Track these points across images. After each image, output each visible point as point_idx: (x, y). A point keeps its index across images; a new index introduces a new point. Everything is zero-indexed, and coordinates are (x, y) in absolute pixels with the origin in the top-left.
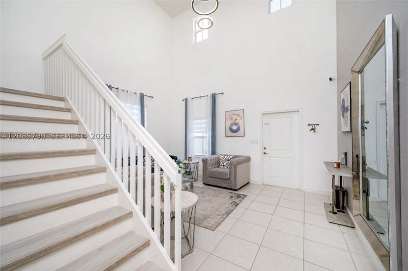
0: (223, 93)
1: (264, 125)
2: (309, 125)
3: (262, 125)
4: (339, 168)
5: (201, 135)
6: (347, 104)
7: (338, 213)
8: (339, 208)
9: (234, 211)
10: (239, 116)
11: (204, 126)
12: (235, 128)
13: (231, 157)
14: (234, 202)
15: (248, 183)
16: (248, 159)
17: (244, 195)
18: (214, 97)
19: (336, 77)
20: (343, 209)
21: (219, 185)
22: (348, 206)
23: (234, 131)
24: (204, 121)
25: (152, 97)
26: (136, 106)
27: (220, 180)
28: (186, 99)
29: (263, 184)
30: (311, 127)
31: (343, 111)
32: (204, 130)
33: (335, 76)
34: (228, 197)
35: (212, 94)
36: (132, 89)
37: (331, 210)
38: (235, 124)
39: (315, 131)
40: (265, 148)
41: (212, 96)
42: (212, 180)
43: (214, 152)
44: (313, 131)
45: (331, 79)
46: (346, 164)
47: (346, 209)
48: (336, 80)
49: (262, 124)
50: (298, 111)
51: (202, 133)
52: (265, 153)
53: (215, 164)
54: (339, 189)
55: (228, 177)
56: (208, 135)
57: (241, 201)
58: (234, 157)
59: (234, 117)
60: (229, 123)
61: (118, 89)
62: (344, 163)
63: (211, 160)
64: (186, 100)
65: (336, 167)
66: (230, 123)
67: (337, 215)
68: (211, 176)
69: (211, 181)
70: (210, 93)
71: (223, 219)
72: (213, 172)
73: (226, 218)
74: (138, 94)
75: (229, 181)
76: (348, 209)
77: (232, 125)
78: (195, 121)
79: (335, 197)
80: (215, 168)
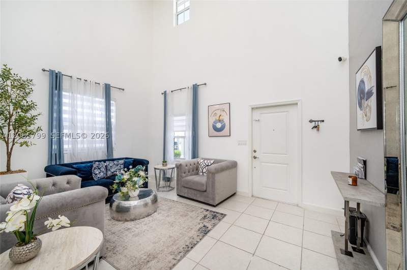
0: (205, 84)
1: (254, 122)
2: (311, 121)
3: (252, 122)
4: (356, 185)
5: (182, 134)
6: (371, 84)
7: (354, 253)
8: (355, 244)
9: (198, 245)
10: (223, 111)
11: (184, 123)
12: (219, 125)
13: (212, 162)
14: (204, 226)
15: (234, 194)
16: (234, 165)
17: (222, 214)
18: (195, 88)
19: (348, 57)
20: (361, 245)
21: (195, 198)
22: (368, 241)
23: (218, 129)
24: (184, 118)
25: (123, 90)
26: (101, 100)
27: (196, 192)
28: (165, 92)
29: (252, 196)
30: (313, 124)
31: (361, 98)
32: (184, 129)
33: (345, 55)
34: (199, 218)
35: (194, 85)
36: (92, 78)
37: (344, 248)
38: (220, 121)
39: (318, 130)
40: (255, 151)
41: (194, 88)
42: (186, 190)
43: (195, 154)
44: (315, 129)
45: (340, 59)
46: (366, 178)
47: (366, 246)
48: (348, 61)
49: (252, 120)
50: (297, 104)
51: (184, 132)
52: (255, 158)
53: (193, 171)
54: (355, 214)
55: (205, 189)
56: (189, 134)
57: (214, 225)
58: (216, 162)
59: (219, 113)
60: (212, 120)
61: (71, 77)
62: (362, 175)
63: (186, 166)
64: (165, 94)
65: (351, 183)
66: (214, 120)
67: (353, 260)
68: (186, 186)
69: (185, 192)
70: (191, 85)
71: (175, 262)
72: (188, 182)
73: (179, 261)
74: (101, 85)
75: (205, 193)
76: (369, 247)
77: (215, 122)
78: (176, 118)
79: (349, 228)
80: (192, 175)
